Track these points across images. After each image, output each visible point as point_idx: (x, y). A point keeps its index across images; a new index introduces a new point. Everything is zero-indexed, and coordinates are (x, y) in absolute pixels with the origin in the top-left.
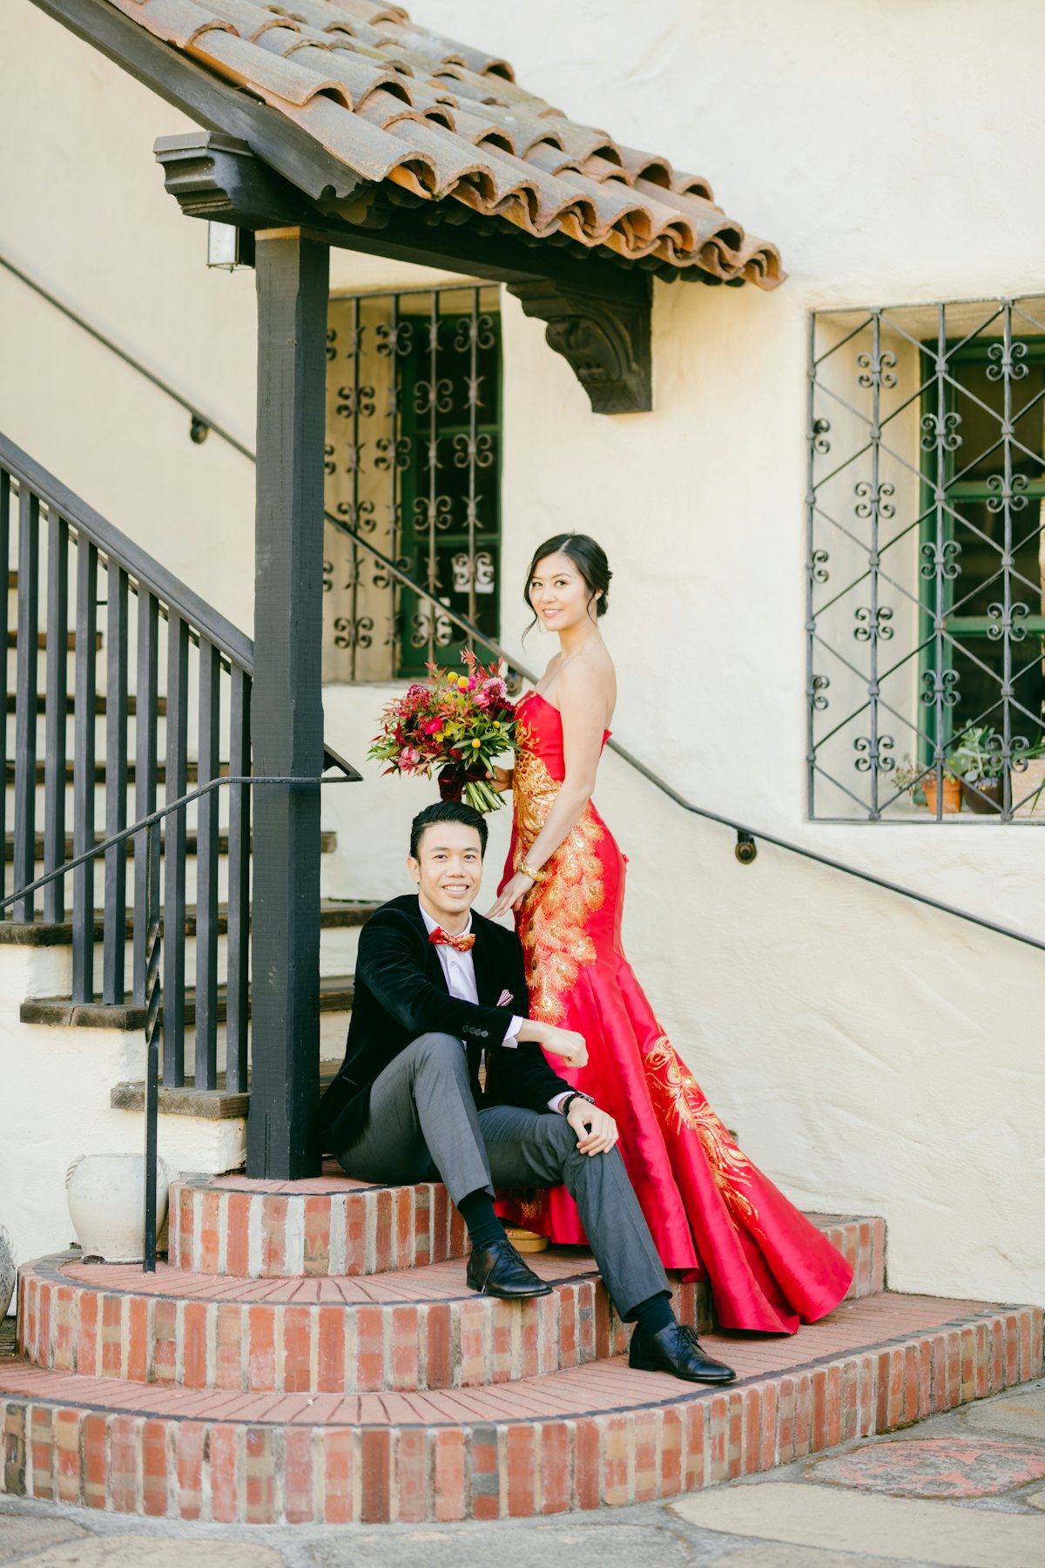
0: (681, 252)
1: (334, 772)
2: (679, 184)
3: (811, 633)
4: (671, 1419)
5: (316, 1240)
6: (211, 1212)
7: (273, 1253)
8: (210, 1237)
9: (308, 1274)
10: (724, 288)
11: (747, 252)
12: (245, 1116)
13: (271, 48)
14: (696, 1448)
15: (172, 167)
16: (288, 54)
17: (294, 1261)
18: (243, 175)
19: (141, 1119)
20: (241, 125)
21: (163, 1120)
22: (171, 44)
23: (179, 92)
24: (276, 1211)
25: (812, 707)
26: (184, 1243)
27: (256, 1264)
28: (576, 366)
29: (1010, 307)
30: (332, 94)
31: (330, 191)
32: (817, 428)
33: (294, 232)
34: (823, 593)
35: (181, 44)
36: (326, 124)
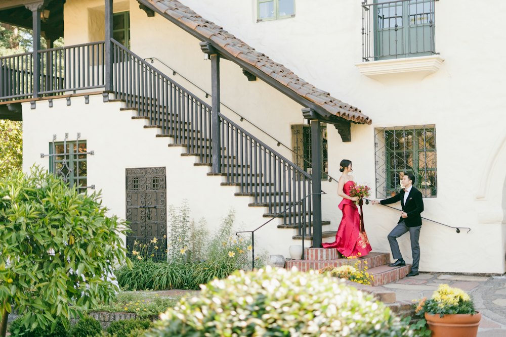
0: (362, 121)
1: (322, 193)
2: (358, 111)
3: (376, 172)
4: (381, 275)
5: (327, 255)
6: (312, 252)
7: (322, 257)
8: (312, 256)
9: (326, 260)
10: (362, 124)
11: (369, 120)
12: (312, 240)
13: (314, 95)
14: (384, 279)
15: (303, 113)
16: (317, 96)
17: (324, 258)
18: (313, 113)
19: (301, 241)
20: (313, 107)
21: (305, 241)
22: (302, 96)
23: (303, 102)
24: (322, 251)
25: (376, 182)
26: (307, 257)
27: (319, 258)
28: (341, 136)
29: (404, 127)
30: (326, 103)
31: (326, 116)
32: (376, 144)
33: (317, 120)
34: (377, 167)
35: (304, 96)
36: (326, 107)
